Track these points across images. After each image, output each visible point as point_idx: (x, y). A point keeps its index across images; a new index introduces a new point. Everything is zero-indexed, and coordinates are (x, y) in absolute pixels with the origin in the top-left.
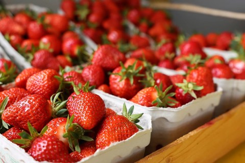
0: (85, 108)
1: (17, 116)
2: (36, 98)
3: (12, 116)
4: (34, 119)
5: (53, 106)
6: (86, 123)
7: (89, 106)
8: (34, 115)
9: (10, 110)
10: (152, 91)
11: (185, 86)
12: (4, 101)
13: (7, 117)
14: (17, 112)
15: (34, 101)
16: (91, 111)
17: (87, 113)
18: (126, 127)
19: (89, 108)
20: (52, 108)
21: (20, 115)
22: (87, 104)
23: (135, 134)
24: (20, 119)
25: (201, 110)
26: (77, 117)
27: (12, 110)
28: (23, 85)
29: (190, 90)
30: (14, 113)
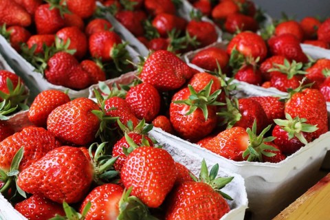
0: (148, 175)
1: (42, 183)
2: (69, 156)
3: (33, 184)
4: (67, 189)
5: (95, 165)
6: (152, 199)
7: (154, 171)
8: (68, 182)
9: (30, 174)
10: (241, 134)
11: (290, 126)
12: (18, 154)
13: (26, 185)
14: (42, 178)
15: (67, 160)
16: (158, 180)
17: (152, 182)
18: (211, 203)
19: (155, 175)
20: (93, 168)
21: (47, 182)
22: (150, 168)
23: (226, 215)
24: (46, 187)
25: (311, 158)
26: (136, 188)
27: (33, 174)
28: (41, 121)
29: (298, 131)
30: (37, 179)
